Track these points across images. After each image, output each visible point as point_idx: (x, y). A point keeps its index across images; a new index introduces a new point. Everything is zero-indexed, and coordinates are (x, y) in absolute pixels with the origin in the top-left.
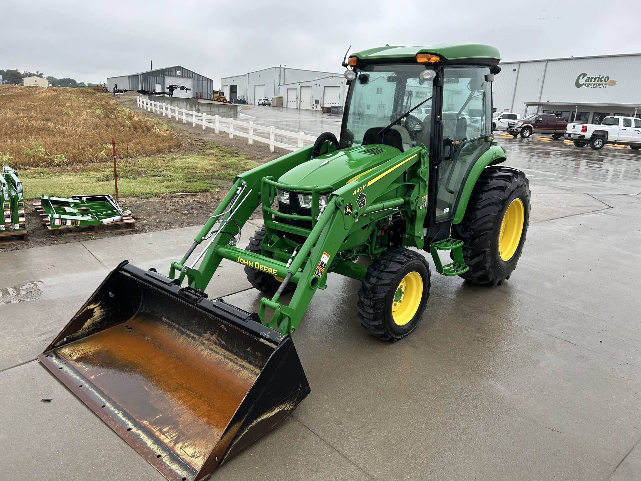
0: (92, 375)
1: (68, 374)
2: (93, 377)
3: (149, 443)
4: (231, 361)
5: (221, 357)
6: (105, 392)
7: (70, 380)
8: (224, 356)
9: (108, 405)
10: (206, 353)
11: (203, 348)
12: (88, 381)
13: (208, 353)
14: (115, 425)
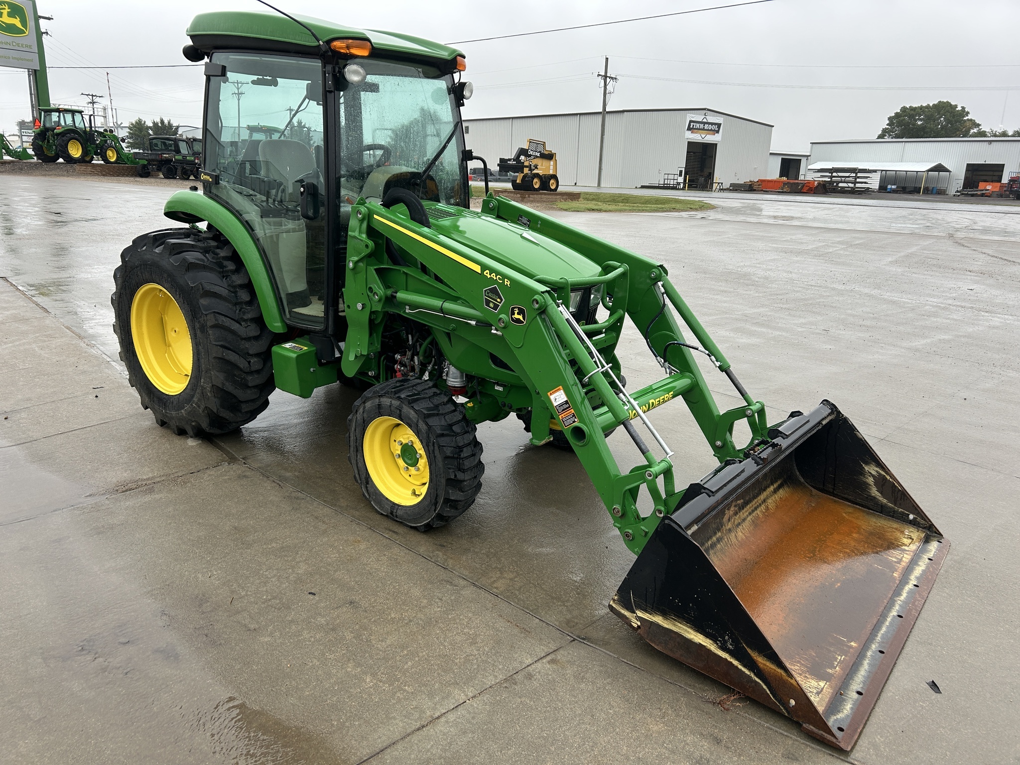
0: (851, 647)
1: (867, 678)
2: (852, 644)
3: (918, 571)
4: (756, 509)
5: (749, 519)
6: (875, 622)
7: (878, 669)
8: (750, 514)
9: (894, 613)
10: (741, 534)
11: (733, 534)
12: (865, 647)
13: (742, 532)
14: (919, 601)
